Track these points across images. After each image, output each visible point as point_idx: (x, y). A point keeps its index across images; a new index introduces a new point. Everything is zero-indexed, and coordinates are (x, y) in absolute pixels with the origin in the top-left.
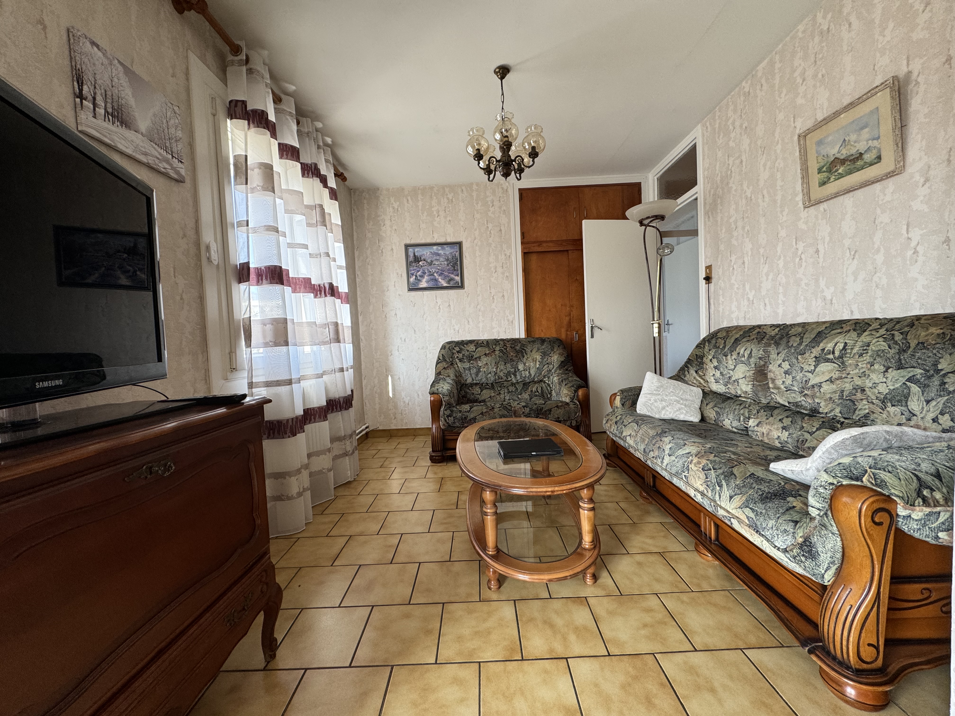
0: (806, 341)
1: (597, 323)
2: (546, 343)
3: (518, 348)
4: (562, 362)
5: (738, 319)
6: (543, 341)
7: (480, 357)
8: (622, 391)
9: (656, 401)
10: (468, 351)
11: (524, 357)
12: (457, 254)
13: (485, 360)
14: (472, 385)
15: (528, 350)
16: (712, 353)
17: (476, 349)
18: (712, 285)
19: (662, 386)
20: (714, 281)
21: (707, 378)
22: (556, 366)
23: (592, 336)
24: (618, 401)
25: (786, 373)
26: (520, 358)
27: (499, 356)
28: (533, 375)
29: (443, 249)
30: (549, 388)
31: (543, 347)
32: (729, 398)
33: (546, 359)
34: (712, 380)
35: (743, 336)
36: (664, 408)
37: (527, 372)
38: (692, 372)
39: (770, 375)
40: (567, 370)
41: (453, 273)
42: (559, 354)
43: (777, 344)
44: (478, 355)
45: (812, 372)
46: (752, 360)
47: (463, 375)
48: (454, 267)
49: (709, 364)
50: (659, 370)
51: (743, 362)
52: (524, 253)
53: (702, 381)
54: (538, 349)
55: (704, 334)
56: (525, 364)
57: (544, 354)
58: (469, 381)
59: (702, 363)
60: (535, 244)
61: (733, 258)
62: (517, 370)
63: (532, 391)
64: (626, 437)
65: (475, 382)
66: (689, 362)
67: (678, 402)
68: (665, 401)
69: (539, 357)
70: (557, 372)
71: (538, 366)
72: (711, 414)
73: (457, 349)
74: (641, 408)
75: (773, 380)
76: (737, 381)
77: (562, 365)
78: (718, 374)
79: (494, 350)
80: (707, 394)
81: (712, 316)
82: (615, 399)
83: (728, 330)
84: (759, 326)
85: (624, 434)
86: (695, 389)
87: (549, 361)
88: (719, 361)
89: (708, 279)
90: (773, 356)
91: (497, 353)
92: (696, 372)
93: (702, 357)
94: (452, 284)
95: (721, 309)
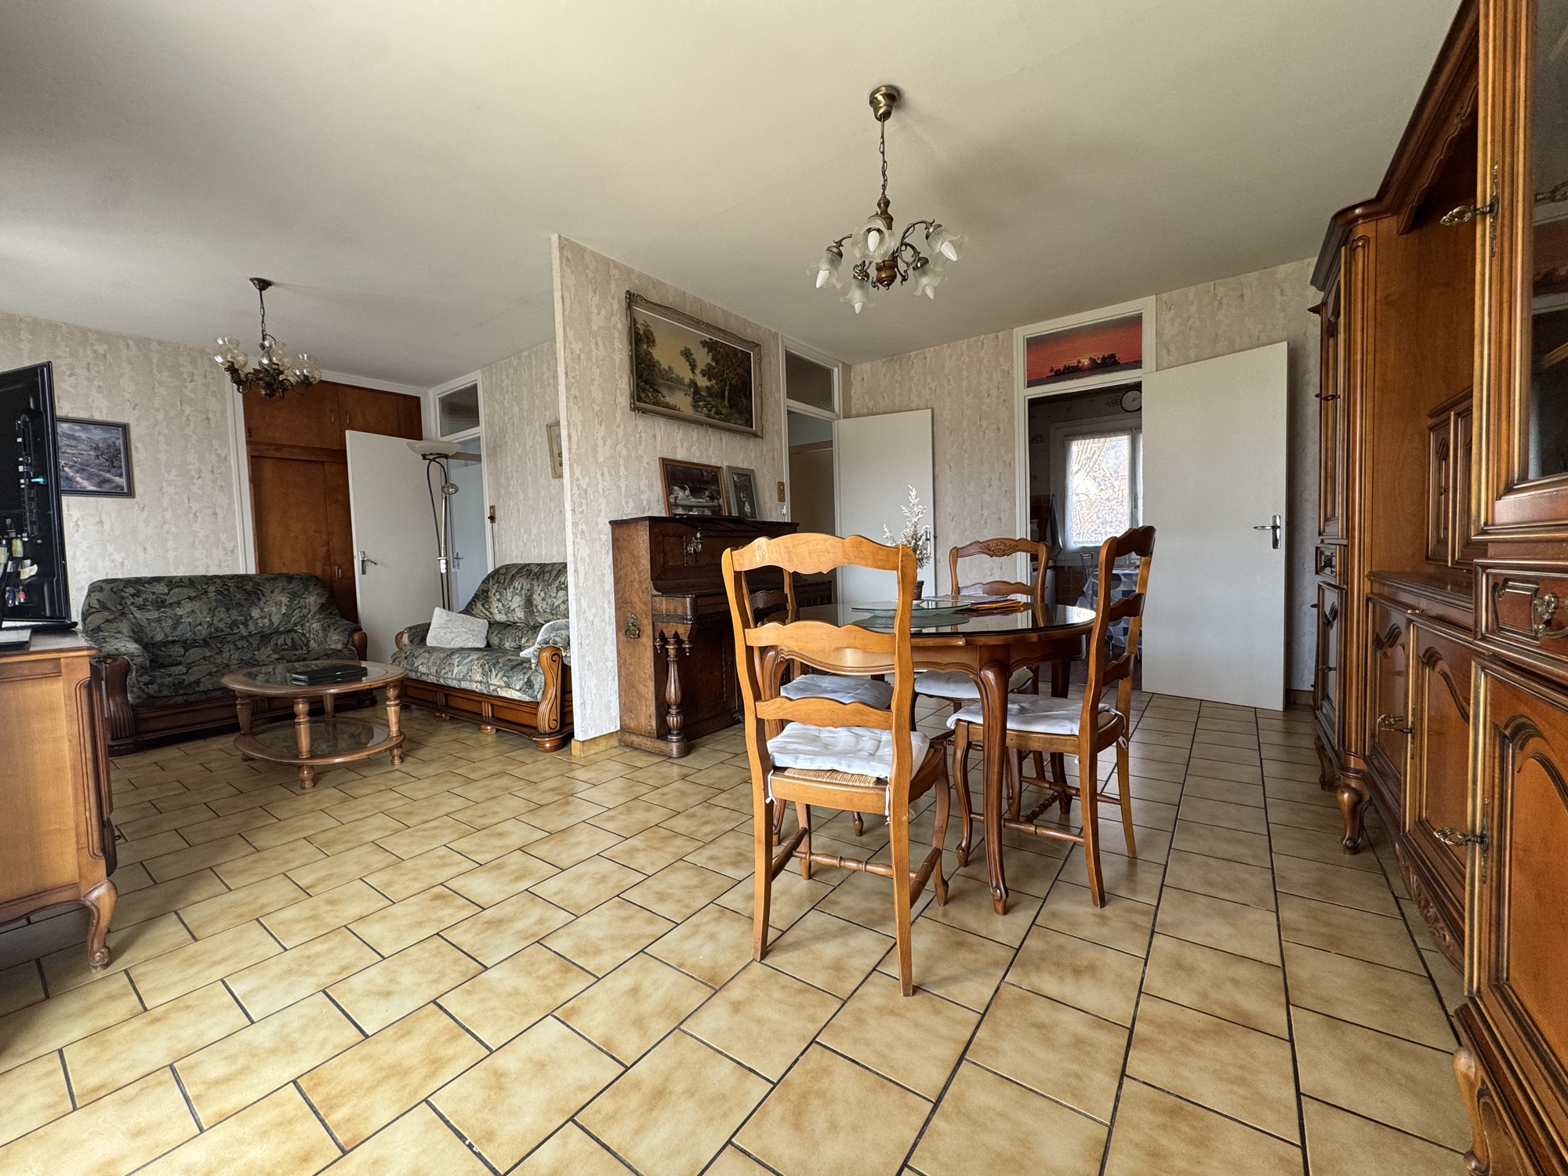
0: (553, 576)
1: (370, 556)
2: (295, 582)
3: (249, 587)
4: (323, 604)
5: (517, 558)
6: (290, 578)
7: (178, 603)
8: (410, 629)
9: (445, 634)
10: (154, 593)
11: (260, 599)
12: (120, 443)
13: (188, 606)
14: (165, 644)
15: (267, 592)
16: (495, 587)
17: (170, 591)
18: (495, 525)
19: (450, 620)
20: (497, 521)
21: (492, 610)
22: (314, 609)
23: (364, 572)
24: (405, 639)
25: (543, 600)
26: (253, 602)
27: (216, 601)
28: (276, 624)
29: (84, 430)
30: (303, 639)
31: (292, 586)
32: (509, 625)
33: (296, 602)
34: (496, 611)
35: (517, 573)
36: (453, 639)
37: (266, 621)
38: (479, 605)
39: (534, 603)
40: (331, 614)
41: (109, 472)
42: (318, 594)
43: (538, 579)
44: (175, 599)
45: (555, 597)
46: (523, 592)
47: (147, 630)
48: (112, 463)
49: (493, 597)
50: (448, 605)
51: (517, 594)
52: (252, 457)
53: (488, 613)
54: (283, 589)
55: (490, 570)
56: (262, 610)
57: (294, 596)
58: (159, 637)
59: (487, 597)
60: (270, 448)
61: (511, 503)
62: (248, 618)
63: (277, 644)
64: (417, 667)
65: (170, 638)
66: (476, 596)
67: (467, 633)
68: (454, 633)
69: (285, 600)
70: (317, 617)
71: (284, 611)
72: (495, 641)
73: (131, 590)
74: (430, 641)
75: (536, 606)
76: (514, 610)
77: (323, 608)
78: (500, 605)
79: (206, 592)
80: (493, 625)
81: (497, 554)
82: (402, 637)
83: (507, 567)
84: (529, 565)
85: (416, 665)
86: (482, 621)
87: (302, 603)
88: (501, 595)
89: (492, 518)
90: (536, 588)
91: (211, 595)
92: (483, 605)
93: (487, 592)
94: (106, 487)
95: (503, 548)
